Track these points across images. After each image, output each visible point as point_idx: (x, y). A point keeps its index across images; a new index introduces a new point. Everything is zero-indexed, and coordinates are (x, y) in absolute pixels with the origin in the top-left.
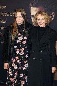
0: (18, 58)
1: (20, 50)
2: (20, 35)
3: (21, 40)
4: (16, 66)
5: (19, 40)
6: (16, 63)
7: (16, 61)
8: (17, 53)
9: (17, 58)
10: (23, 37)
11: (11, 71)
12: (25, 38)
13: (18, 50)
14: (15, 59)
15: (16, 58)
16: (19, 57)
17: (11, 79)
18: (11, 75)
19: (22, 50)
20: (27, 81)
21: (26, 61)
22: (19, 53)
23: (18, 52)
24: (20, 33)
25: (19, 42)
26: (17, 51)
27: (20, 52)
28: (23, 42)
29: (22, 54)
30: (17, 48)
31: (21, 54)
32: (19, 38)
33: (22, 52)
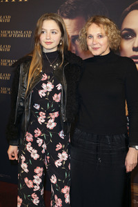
0: (40, 132)
1: (47, 115)
2: (47, 80)
3: (50, 90)
4: (36, 151)
5: (45, 90)
6: (34, 145)
7: (35, 139)
8: (39, 120)
9: (38, 132)
10: (55, 84)
11: (25, 162)
12: (59, 87)
13: (44, 114)
14: (33, 134)
15: (36, 131)
16: (42, 133)
17: (26, 180)
18: (26, 171)
19: (53, 117)
21: (59, 146)
22: (43, 121)
23: (41, 120)
24: (48, 75)
25: (44, 95)
26: (39, 116)
27: (47, 120)
28: (55, 96)
29: (51, 125)
30: (40, 110)
31: (48, 126)
32: (44, 86)
33: (51, 121)
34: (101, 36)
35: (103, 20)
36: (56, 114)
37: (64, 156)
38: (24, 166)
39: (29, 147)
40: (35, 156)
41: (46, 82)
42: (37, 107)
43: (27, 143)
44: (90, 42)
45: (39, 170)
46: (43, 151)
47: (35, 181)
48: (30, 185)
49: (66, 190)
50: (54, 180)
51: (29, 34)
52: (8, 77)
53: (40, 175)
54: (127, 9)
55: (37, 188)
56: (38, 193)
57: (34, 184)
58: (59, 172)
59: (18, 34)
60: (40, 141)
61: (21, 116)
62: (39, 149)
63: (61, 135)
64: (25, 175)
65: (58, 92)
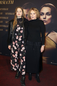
0: (17, 42)
1: (19, 37)
5: (18, 29)
6: (15, 45)
7: (15, 44)
9: (16, 42)
10: (21, 28)
12: (22, 28)
14: (15, 42)
15: (16, 41)
17: (13, 55)
18: (13, 52)
20: (24, 60)
21: (22, 46)
22: (18, 38)
23: (17, 38)
24: (19, 25)
25: (18, 31)
27: (19, 38)
28: (21, 31)
29: (20, 39)
30: (17, 35)
32: (18, 28)
33: (20, 38)
34: (34, 14)
35: (35, 9)
36: (21, 36)
37: (24, 48)
38: (12, 51)
39: (14, 46)
40: (16, 48)
41: (18, 27)
42: (16, 34)
43: (13, 45)
44: (31, 15)
45: (17, 52)
46: (18, 47)
47: (16, 55)
48: (14, 57)
49: (24, 58)
50: (21, 55)
51: (14, 14)
52: (8, 26)
53: (17, 54)
54: (42, 7)
55: (16, 57)
56: (16, 59)
57: (15, 56)
58: (22, 53)
59: (10, 14)
60: (17, 44)
61: (11, 37)
62: (17, 46)
63: (23, 42)
64: (13, 54)
65: (22, 30)
